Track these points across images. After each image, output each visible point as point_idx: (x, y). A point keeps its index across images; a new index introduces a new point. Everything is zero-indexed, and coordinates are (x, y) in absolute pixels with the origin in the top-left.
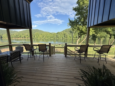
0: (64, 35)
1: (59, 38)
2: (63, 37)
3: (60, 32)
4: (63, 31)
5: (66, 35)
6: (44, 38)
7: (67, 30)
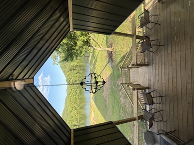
0: (73, 71)
1: (77, 79)
2: (75, 72)
3: (67, 77)
4: (64, 72)
5: (72, 68)
6: (77, 107)
7: (63, 65)
